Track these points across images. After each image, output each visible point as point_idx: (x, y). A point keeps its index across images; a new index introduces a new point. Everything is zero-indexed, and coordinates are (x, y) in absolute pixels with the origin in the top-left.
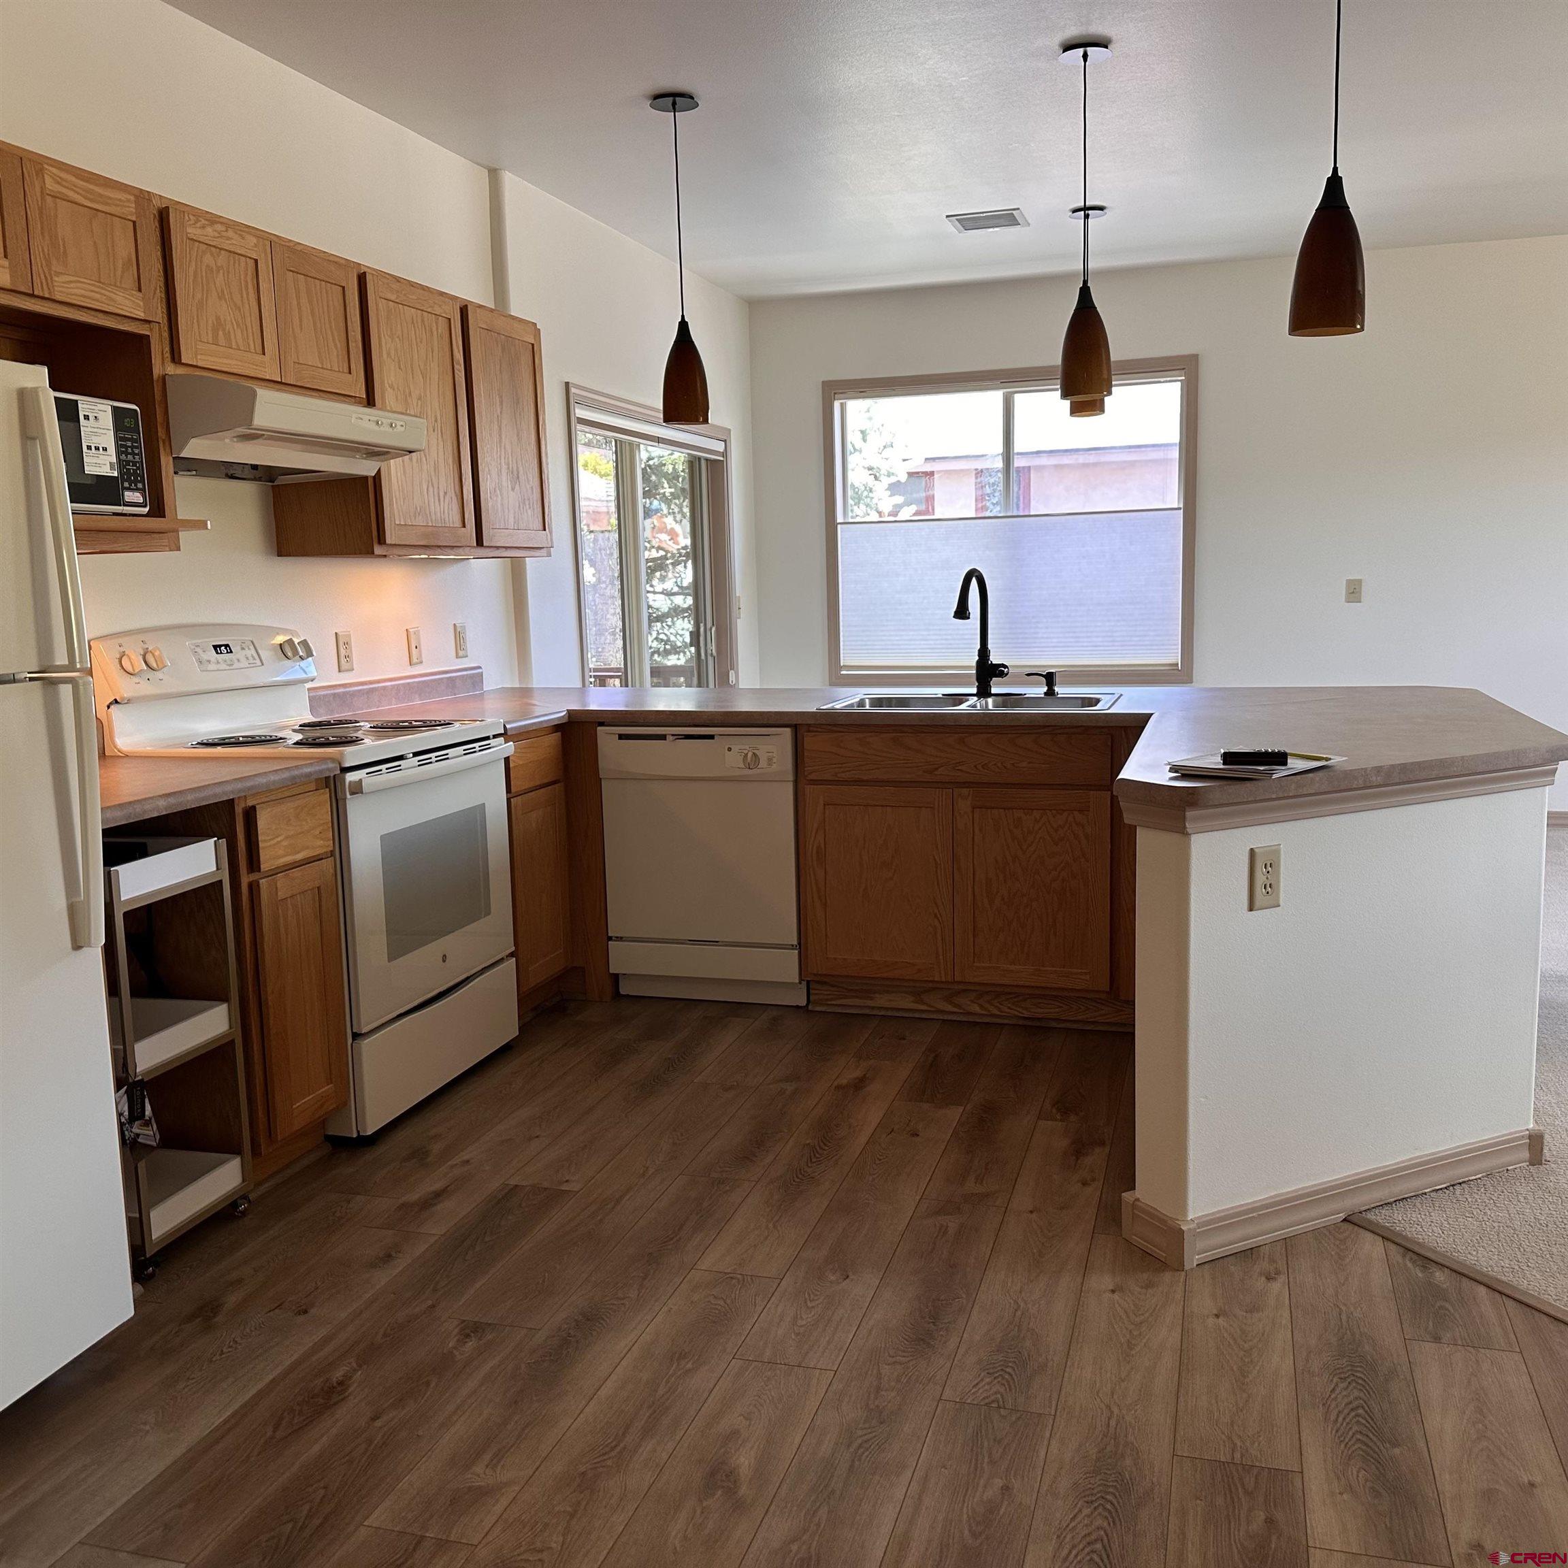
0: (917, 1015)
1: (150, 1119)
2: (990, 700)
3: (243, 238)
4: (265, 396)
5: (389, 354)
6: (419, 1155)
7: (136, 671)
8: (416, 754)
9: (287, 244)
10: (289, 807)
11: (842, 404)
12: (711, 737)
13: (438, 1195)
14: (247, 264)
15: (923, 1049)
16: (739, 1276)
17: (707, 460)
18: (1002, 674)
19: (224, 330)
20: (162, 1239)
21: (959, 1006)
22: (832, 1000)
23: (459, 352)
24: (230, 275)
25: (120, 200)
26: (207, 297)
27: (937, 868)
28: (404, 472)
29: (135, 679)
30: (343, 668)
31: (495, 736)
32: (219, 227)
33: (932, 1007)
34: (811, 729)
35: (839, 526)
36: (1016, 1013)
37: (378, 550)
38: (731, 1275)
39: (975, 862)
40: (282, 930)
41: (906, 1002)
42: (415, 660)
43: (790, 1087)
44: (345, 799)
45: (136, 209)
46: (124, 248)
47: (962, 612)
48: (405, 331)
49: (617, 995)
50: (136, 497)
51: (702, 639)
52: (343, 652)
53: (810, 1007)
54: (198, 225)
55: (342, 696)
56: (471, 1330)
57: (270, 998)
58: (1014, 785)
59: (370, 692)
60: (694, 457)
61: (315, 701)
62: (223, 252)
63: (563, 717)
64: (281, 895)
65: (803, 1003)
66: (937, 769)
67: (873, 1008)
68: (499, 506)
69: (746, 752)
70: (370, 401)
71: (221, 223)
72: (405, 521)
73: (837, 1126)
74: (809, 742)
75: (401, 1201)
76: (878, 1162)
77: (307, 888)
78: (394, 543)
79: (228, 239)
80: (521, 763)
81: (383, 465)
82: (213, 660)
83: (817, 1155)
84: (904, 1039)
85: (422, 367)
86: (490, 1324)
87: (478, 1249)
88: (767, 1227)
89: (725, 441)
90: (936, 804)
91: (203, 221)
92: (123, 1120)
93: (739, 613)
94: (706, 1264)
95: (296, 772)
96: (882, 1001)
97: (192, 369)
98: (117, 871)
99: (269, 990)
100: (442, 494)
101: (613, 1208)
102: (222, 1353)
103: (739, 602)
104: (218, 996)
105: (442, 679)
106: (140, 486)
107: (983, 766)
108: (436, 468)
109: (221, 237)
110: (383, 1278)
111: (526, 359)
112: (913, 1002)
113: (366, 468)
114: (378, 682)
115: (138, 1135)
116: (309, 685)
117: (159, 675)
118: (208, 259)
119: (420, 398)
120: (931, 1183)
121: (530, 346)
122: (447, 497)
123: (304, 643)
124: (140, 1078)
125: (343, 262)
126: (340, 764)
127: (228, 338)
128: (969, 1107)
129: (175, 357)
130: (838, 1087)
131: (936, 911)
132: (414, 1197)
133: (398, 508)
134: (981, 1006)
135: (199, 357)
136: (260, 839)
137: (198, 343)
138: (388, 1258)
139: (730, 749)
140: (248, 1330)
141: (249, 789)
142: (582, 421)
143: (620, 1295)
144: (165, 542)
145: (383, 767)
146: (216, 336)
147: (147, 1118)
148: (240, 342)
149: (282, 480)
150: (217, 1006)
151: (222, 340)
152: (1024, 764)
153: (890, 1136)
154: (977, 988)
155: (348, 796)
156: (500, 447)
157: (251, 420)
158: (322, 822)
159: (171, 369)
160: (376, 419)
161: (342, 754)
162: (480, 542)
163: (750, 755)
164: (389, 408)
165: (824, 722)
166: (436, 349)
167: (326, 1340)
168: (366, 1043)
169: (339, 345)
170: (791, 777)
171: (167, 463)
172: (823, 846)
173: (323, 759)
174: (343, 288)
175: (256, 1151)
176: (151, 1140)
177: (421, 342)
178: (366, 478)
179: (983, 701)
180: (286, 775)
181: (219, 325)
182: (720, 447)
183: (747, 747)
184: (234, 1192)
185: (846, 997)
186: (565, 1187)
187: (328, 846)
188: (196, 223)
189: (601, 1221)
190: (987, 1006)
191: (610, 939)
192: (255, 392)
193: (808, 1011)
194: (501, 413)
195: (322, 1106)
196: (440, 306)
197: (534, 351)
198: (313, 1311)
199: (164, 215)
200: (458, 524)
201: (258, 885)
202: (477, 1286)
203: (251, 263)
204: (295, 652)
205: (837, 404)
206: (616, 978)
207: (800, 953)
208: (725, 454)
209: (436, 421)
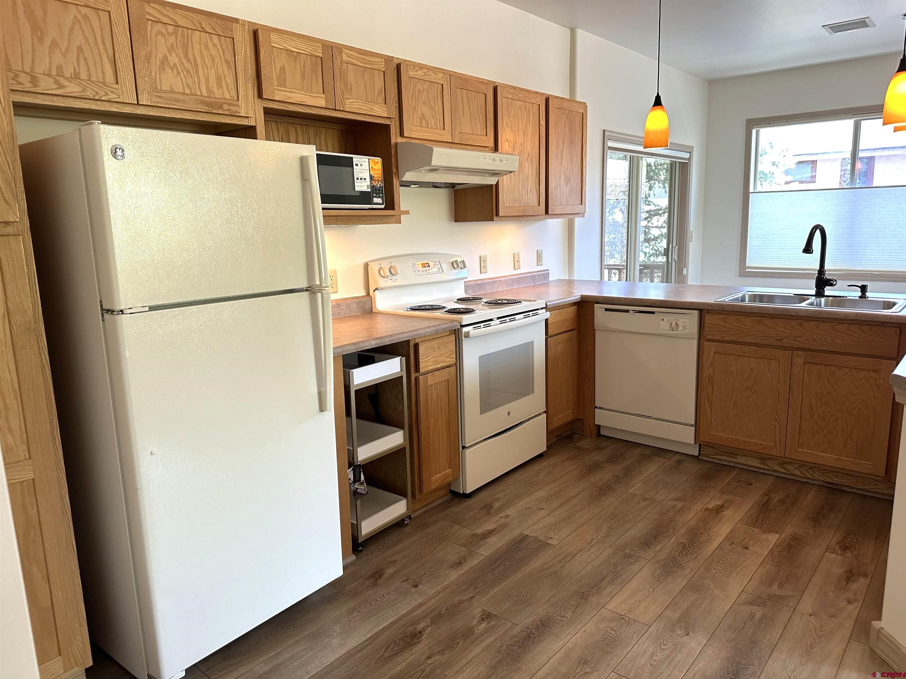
0: (761, 471)
1: (363, 482)
2: (823, 300)
3: (436, 75)
4: (437, 150)
5: (507, 125)
6: (488, 509)
7: (386, 276)
8: (498, 318)
9: (459, 75)
10: (434, 343)
11: (757, 130)
12: (653, 313)
13: (491, 533)
14: (438, 87)
15: (761, 494)
16: (627, 618)
17: (680, 162)
18: (832, 285)
19: (425, 119)
20: (366, 535)
21: (787, 470)
22: (712, 455)
23: (543, 120)
24: (429, 93)
25: (377, 62)
26: (417, 104)
27: (779, 394)
28: (511, 181)
29: (385, 279)
30: (482, 272)
31: (541, 309)
32: (425, 70)
33: (771, 467)
34: (710, 311)
35: (750, 194)
36: (822, 479)
37: (495, 218)
38: (623, 617)
39: (803, 393)
40: (429, 398)
41: (756, 463)
42: (516, 267)
43: (679, 505)
44: (462, 340)
45: (385, 65)
46: (379, 84)
47: (808, 249)
48: (516, 113)
49: (599, 435)
50: (379, 200)
51: (670, 252)
52: (483, 265)
53: (700, 457)
54: (415, 70)
55: (480, 284)
56: (486, 616)
57: (422, 430)
58: (831, 352)
59: (493, 282)
60: (674, 161)
61: (467, 287)
62: (426, 82)
63: (578, 298)
64: (429, 383)
65: (697, 454)
66: (783, 339)
67: (736, 463)
68: (559, 194)
69: (672, 322)
70: (496, 149)
71: (426, 68)
72: (509, 205)
73: (701, 534)
74: (708, 319)
75: (473, 532)
76: (720, 562)
77: (442, 380)
78: (503, 215)
79: (429, 75)
80: (554, 321)
81: (500, 179)
82: (421, 270)
83: (686, 551)
84: (751, 485)
85: (523, 130)
86: (496, 615)
87: (500, 568)
88: (649, 590)
89: (690, 153)
90: (782, 358)
91: (417, 68)
92: (350, 482)
93: (692, 239)
94: (610, 606)
95: (439, 328)
96: (741, 460)
97: (409, 139)
98: (353, 372)
99: (422, 426)
100: (529, 190)
101: (571, 559)
102: (376, 601)
103: (692, 233)
104: (400, 426)
105: (529, 276)
106: (381, 195)
107: (812, 340)
108: (527, 178)
109: (426, 75)
110: (454, 575)
111: (578, 121)
112: (759, 463)
113: (492, 181)
114: (498, 278)
115: (357, 489)
116: (465, 280)
117: (396, 277)
118: (419, 86)
119: (521, 145)
120: (750, 583)
121: (582, 114)
122: (532, 192)
123: (463, 262)
124: (359, 463)
125: (487, 81)
126: (460, 323)
127: (427, 123)
128: (783, 535)
129: (402, 134)
130: (706, 509)
131: (777, 418)
132: (480, 531)
133: (506, 198)
134: (801, 472)
135: (412, 133)
136: (420, 358)
137: (413, 126)
138: (459, 564)
139: (663, 320)
140: (390, 590)
141: (416, 335)
142: (611, 148)
143: (562, 614)
144: (394, 220)
145: (482, 325)
146: (421, 123)
147: (362, 481)
148: (433, 124)
149: (458, 187)
150: (400, 431)
151: (424, 124)
152: (840, 341)
153: (731, 546)
154: (799, 462)
155: (463, 338)
156: (561, 165)
157: (431, 162)
158: (450, 350)
159: (400, 140)
160: (493, 158)
161: (461, 319)
162: (547, 212)
163: (674, 323)
164: (505, 152)
165: (717, 309)
166: (531, 120)
167: (420, 606)
168: (468, 451)
169: (482, 122)
170: (696, 336)
171: (396, 182)
172: (712, 374)
173: (452, 321)
174: (486, 94)
175: (413, 496)
176: (363, 491)
177: (524, 118)
178: (492, 185)
179: (818, 299)
180: (433, 329)
181: (423, 117)
182: (687, 156)
183: (672, 319)
184: (403, 515)
185: (721, 455)
186: (550, 542)
187: (454, 361)
188: (414, 69)
189: (563, 566)
190: (805, 472)
191: (596, 407)
192: (432, 149)
193: (699, 459)
194: (563, 148)
195: (445, 479)
196: (535, 99)
197: (583, 117)
198: (420, 587)
199: (399, 66)
200: (536, 204)
201: (419, 379)
202: (496, 590)
203: (440, 86)
204: (458, 266)
205: (754, 132)
206: (599, 426)
207: (696, 429)
208: (689, 159)
209: (529, 155)
